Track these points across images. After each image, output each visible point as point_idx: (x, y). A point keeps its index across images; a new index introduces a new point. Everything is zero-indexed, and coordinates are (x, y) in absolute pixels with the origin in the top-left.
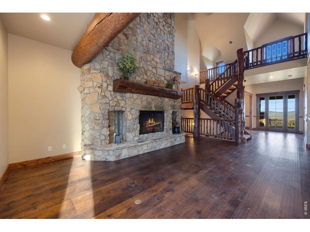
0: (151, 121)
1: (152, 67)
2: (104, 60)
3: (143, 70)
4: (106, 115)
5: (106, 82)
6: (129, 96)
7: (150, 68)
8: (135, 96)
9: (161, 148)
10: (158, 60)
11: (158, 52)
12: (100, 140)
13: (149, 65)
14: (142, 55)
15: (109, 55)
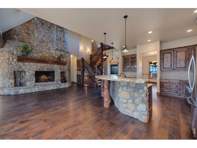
0: (44, 76)
1: (46, 49)
2: (10, 47)
3: (39, 51)
4: (12, 73)
5: (12, 57)
6: (27, 64)
7: (45, 50)
8: (31, 64)
9: (49, 89)
10: (51, 46)
11: (50, 42)
12: (8, 85)
13: (44, 48)
14: (38, 43)
15: (14, 44)
